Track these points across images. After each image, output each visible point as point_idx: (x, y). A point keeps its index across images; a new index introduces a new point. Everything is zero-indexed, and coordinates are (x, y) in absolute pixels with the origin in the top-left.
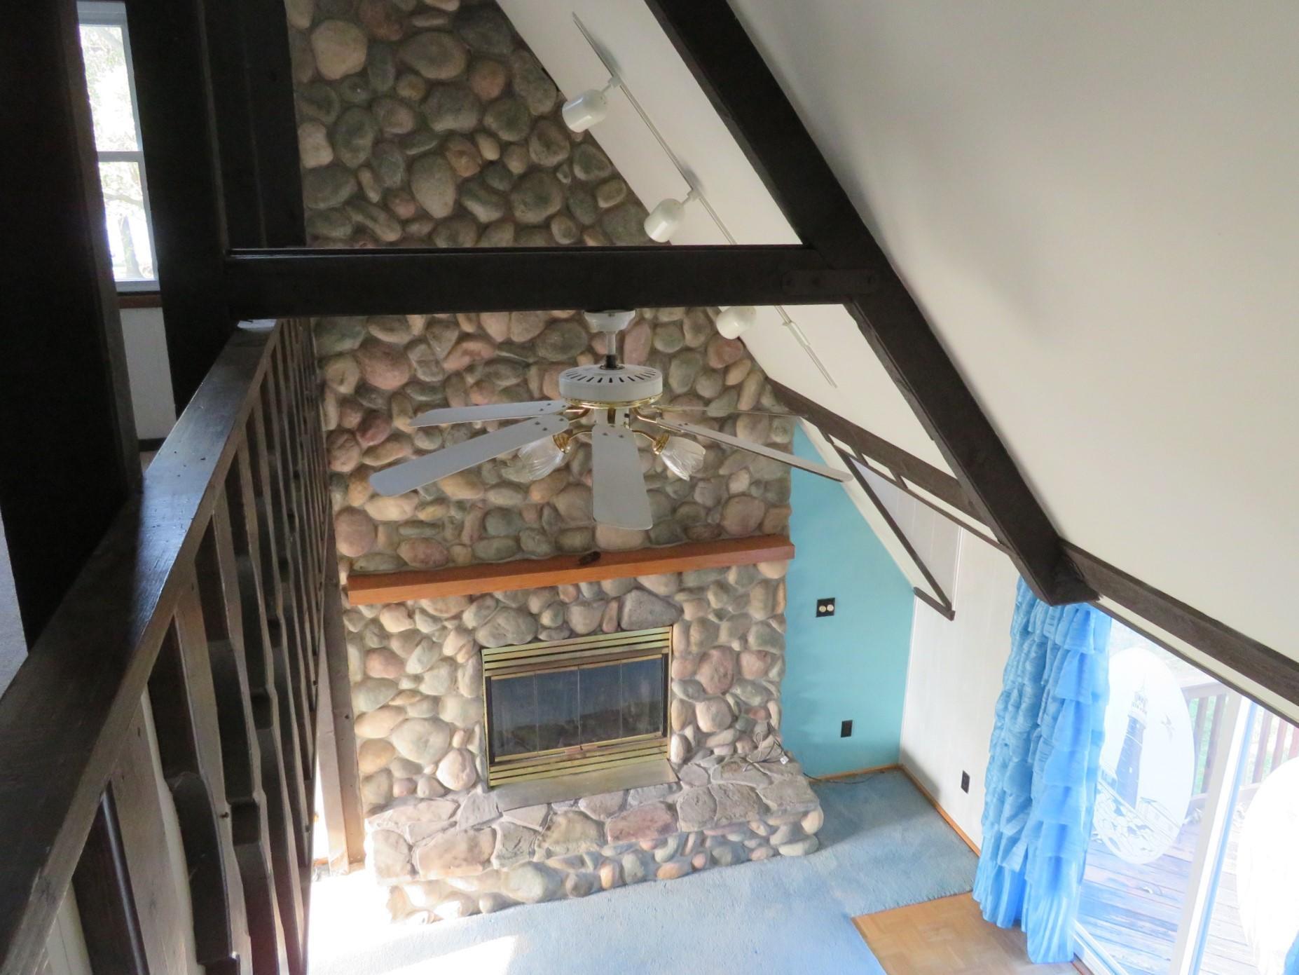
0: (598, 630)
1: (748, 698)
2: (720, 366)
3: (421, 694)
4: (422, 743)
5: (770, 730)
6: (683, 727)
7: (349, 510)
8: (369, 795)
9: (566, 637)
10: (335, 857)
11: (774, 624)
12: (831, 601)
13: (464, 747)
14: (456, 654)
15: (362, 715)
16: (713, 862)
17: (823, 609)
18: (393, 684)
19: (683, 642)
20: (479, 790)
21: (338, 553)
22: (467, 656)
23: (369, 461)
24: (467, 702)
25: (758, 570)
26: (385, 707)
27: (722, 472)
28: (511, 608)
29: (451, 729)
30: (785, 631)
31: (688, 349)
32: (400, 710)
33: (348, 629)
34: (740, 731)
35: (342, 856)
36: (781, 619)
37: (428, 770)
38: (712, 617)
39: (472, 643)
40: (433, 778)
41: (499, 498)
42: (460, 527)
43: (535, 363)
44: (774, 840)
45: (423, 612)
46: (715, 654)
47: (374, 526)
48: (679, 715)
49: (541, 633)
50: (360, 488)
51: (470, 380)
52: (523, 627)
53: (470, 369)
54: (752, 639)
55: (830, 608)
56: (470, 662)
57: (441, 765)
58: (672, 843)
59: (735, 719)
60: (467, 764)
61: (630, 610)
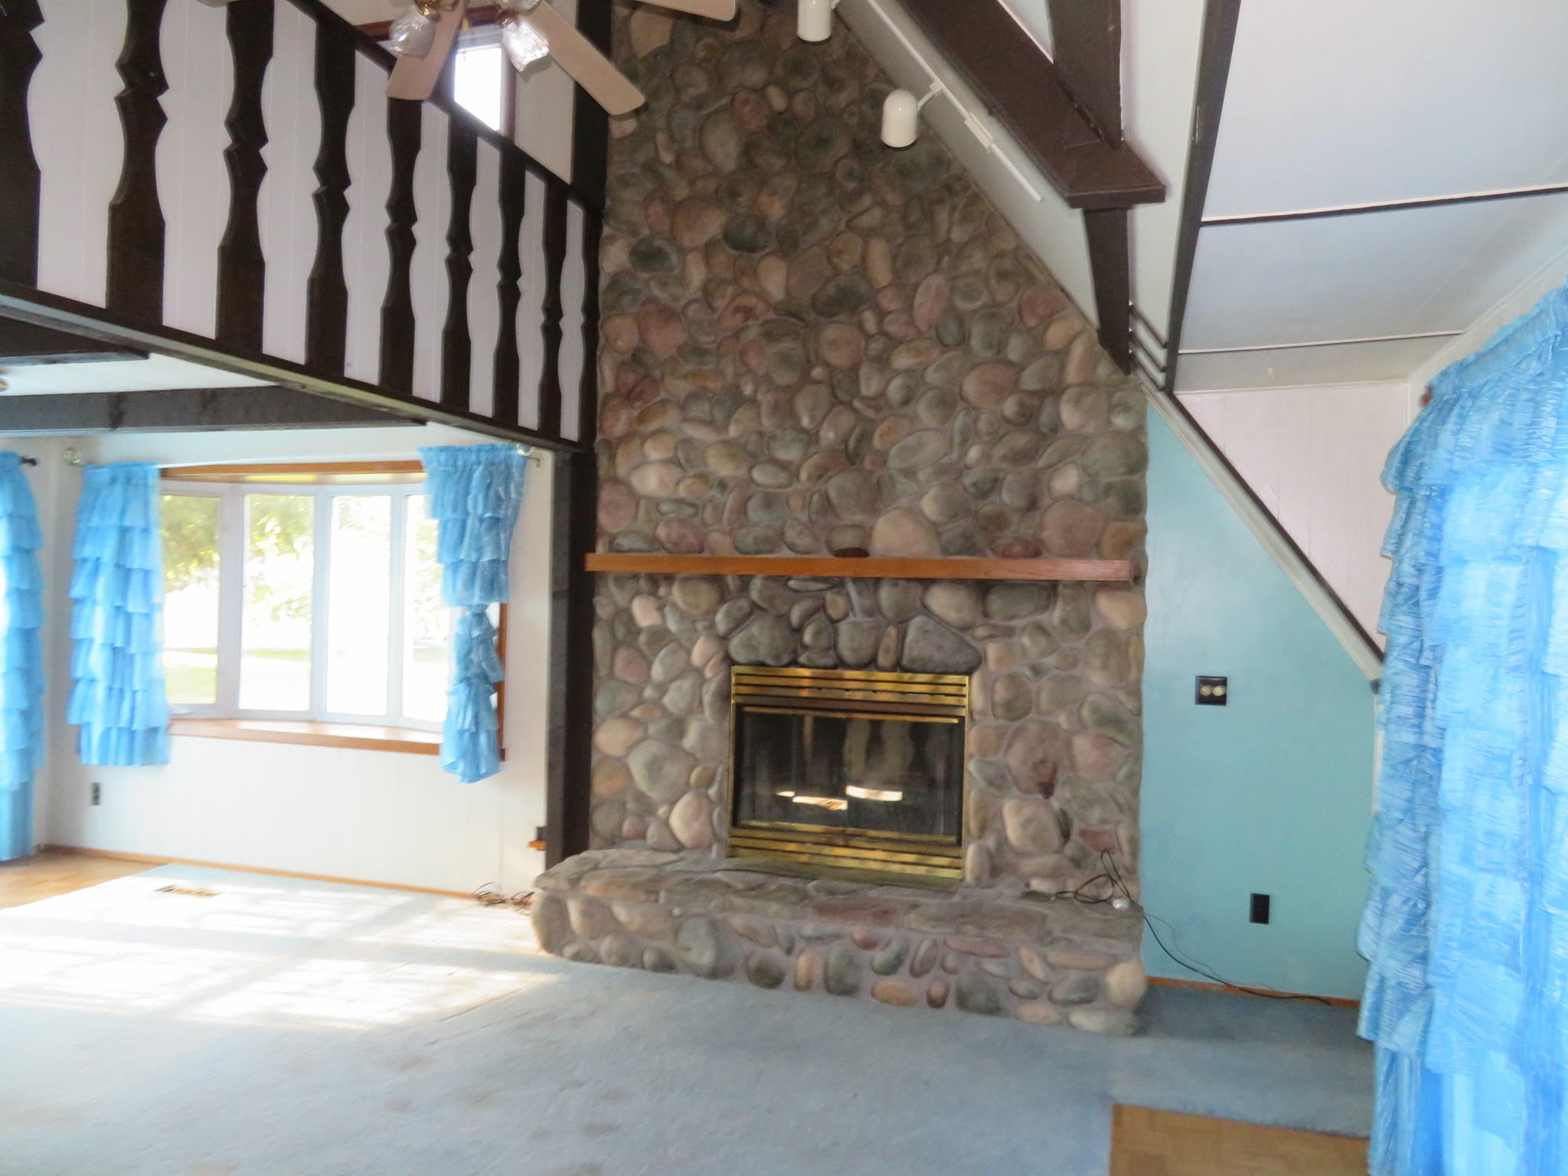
0: (871, 664)
1: (1082, 808)
2: (1033, 322)
3: (662, 708)
6: (982, 834)
7: (614, 479)
9: (833, 665)
11: (1122, 696)
12: (1220, 682)
13: (702, 789)
14: (704, 665)
15: (602, 723)
16: (960, 1000)
17: (1207, 691)
18: (637, 690)
19: (986, 698)
20: (714, 852)
21: (598, 527)
22: (714, 670)
23: (636, 426)
24: (709, 730)
25: (1096, 610)
26: (625, 716)
27: (1039, 464)
28: (769, 615)
29: (690, 761)
30: (1139, 709)
31: (995, 304)
32: (640, 723)
33: (599, 612)
34: (1071, 860)
36: (1131, 689)
37: (662, 811)
38: (1027, 673)
39: (723, 654)
40: (666, 824)
41: (763, 477)
42: (718, 509)
43: (812, 321)
44: (1058, 993)
45: (675, 606)
46: (1032, 728)
47: (636, 499)
48: (977, 811)
49: (802, 655)
51: (744, 340)
52: (779, 642)
53: (745, 328)
54: (1086, 714)
55: (1219, 693)
56: (717, 678)
57: (677, 808)
58: (895, 945)
59: (1063, 840)
60: (704, 812)
61: (915, 640)
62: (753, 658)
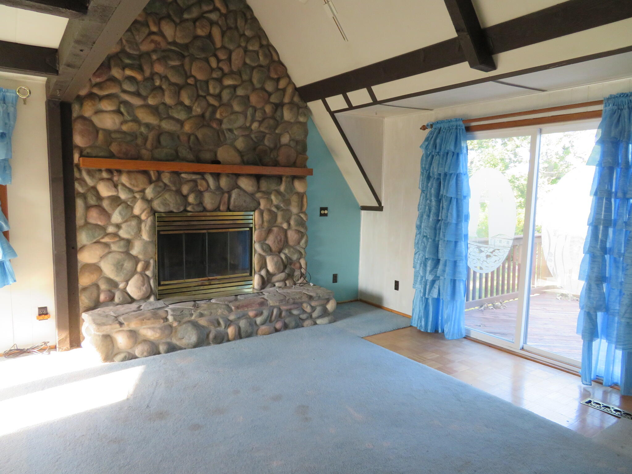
0: (217, 209)
1: (291, 255)
2: (276, 77)
3: (119, 237)
4: (119, 266)
5: (302, 275)
6: (260, 270)
7: (82, 118)
8: (84, 300)
9: (201, 211)
10: (62, 338)
11: (302, 216)
12: (326, 209)
13: (143, 272)
14: (141, 214)
15: (83, 247)
16: (286, 327)
17: (323, 212)
18: (104, 228)
19: (261, 220)
20: (152, 299)
21: (74, 143)
22: (147, 215)
23: (96, 91)
24: (146, 243)
25: (294, 186)
26: (98, 242)
27: (277, 131)
28: (172, 190)
29: (136, 260)
30: (307, 219)
31: (261, 66)
32: (107, 245)
33: (78, 190)
34: (288, 274)
35: (66, 337)
36: (304, 213)
37: (121, 286)
38: (274, 209)
39: (150, 208)
40: (124, 291)
41: (167, 125)
42: (146, 139)
43: (188, 56)
44: (315, 315)
45: (124, 185)
46: (275, 229)
47: (97, 130)
48: (259, 262)
49: (188, 207)
50: (90, 104)
51: (154, 57)
52: (179, 201)
53: (154, 51)
54: (292, 222)
55: (326, 212)
56: (149, 219)
57: (130, 283)
58: (266, 313)
59: (285, 267)
60: (146, 282)
61: (235, 199)
62: (167, 209)
